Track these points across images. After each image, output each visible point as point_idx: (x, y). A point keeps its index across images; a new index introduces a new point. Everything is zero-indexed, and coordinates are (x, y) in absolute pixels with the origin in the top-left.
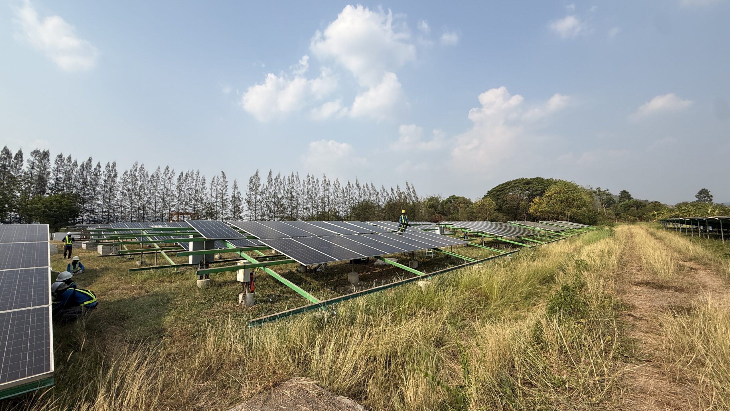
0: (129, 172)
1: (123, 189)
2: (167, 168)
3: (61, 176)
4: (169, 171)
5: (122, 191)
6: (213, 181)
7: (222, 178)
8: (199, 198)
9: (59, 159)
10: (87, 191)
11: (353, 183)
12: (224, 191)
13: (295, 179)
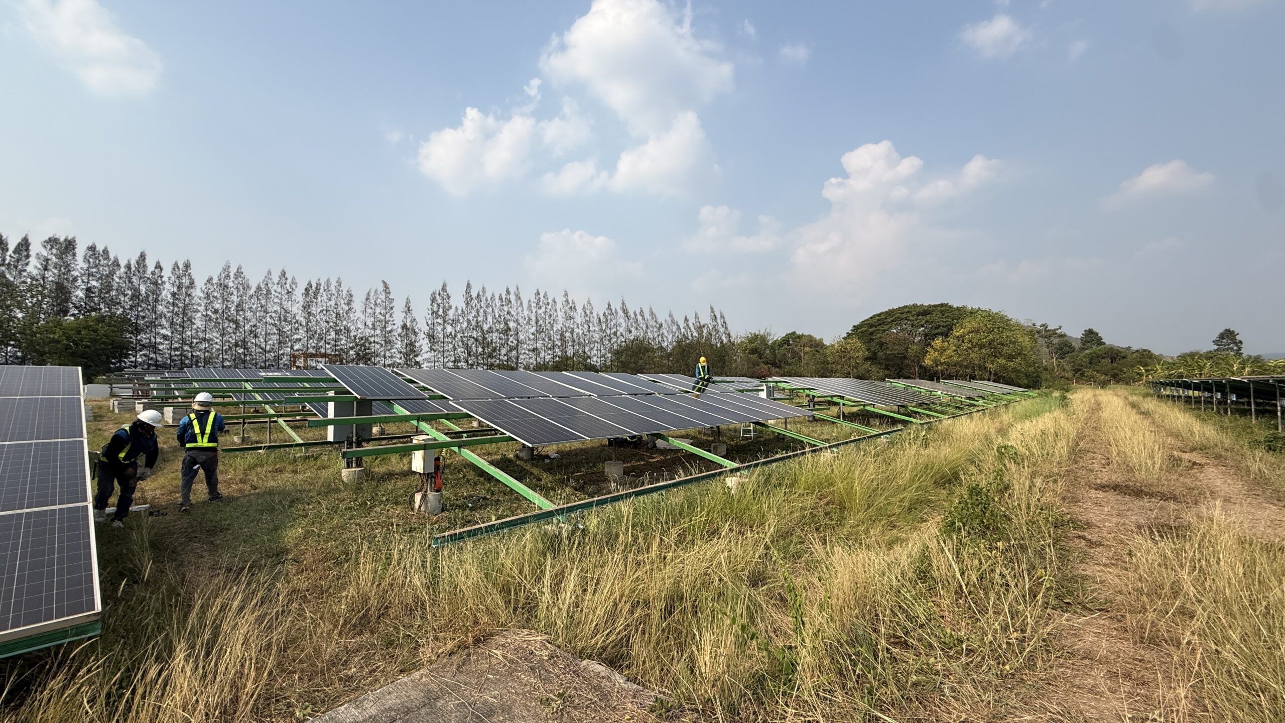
0: (215, 280)
1: (207, 310)
2: (284, 274)
3: (94, 283)
4: (287, 279)
5: (204, 313)
6: (367, 299)
7: (384, 293)
8: (342, 328)
9: (91, 253)
10: (141, 311)
11: (616, 306)
12: (388, 316)
13: (512, 297)
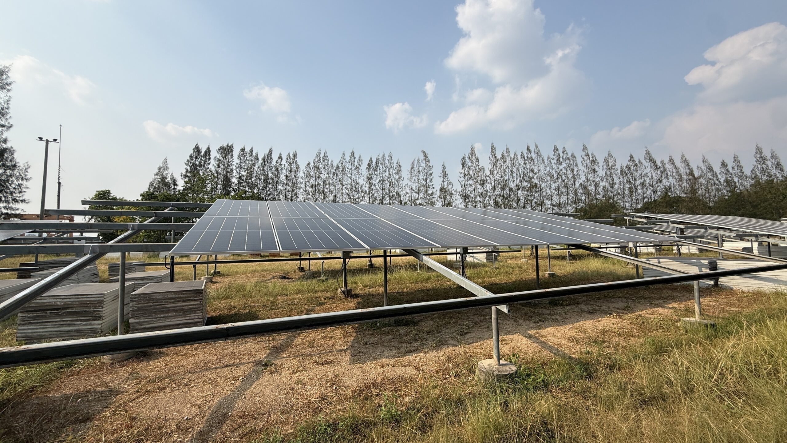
0: (312, 164)
1: (306, 187)
3: (244, 173)
4: (355, 158)
7: (424, 162)
13: (533, 155)
